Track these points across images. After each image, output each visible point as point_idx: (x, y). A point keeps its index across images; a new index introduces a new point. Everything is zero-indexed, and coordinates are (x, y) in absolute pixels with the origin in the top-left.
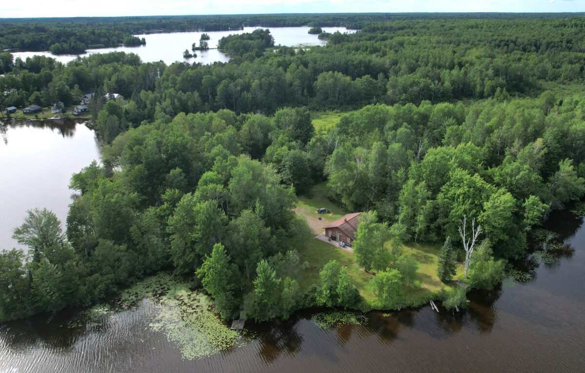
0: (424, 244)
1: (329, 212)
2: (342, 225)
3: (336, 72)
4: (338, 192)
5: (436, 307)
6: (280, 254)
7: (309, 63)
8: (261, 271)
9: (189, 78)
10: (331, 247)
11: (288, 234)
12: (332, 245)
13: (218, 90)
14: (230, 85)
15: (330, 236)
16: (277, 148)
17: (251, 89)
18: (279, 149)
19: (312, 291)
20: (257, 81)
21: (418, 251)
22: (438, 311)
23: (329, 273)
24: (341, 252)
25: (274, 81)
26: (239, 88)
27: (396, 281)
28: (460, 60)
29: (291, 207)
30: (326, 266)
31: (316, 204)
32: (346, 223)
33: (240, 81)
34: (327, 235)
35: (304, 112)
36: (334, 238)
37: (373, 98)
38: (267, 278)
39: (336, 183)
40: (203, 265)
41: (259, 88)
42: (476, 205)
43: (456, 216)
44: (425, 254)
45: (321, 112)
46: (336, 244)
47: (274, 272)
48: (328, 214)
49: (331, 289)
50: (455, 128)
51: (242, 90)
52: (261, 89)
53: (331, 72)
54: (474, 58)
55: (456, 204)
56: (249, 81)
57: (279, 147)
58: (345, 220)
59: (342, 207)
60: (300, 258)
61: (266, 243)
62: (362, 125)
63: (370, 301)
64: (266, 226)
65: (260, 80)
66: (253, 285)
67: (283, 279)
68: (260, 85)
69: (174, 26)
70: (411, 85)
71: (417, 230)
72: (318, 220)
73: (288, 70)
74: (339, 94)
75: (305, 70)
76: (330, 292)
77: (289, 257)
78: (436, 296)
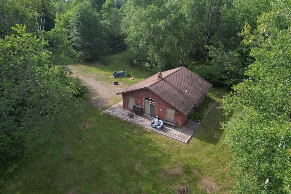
1: (129, 76)
2: (154, 84)
12: (136, 126)
15: (131, 107)
32: (163, 82)
34: (126, 106)
36: (139, 112)
46: (145, 123)
48: (127, 78)
58: (160, 76)
59: (146, 71)
72: (114, 85)
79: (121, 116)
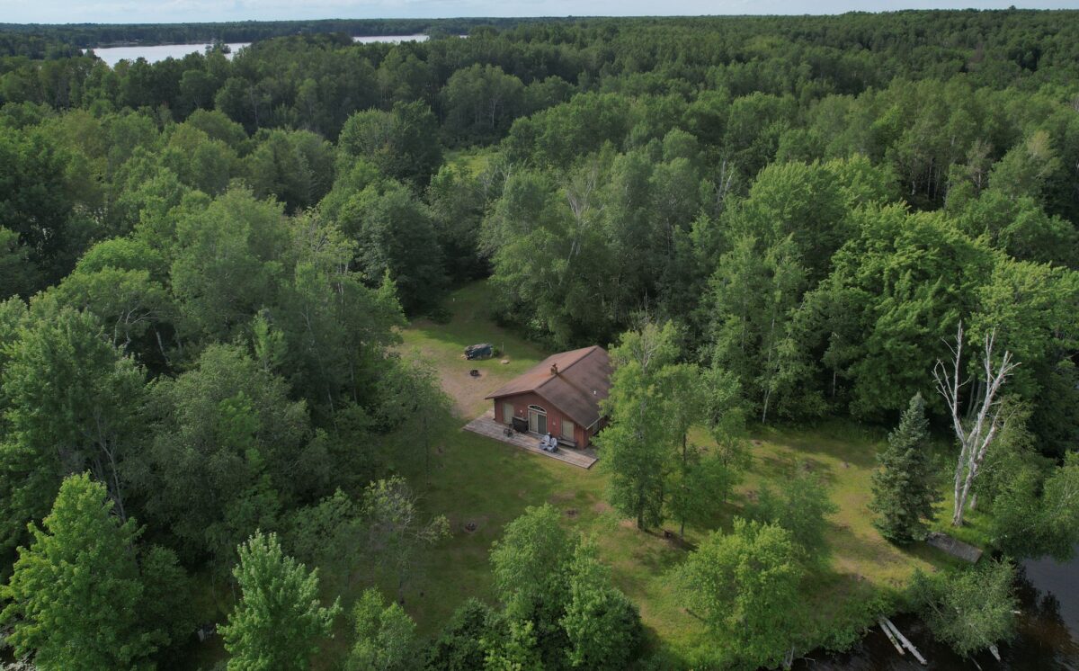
0: (791, 427)
1: (498, 355)
2: (546, 383)
3: (489, 65)
4: (523, 294)
5: (907, 644)
6: (339, 495)
7: (428, 53)
8: (251, 579)
9: (148, 76)
10: (517, 455)
11: (374, 423)
12: (516, 449)
14: (246, 90)
15: (509, 419)
16: (350, 194)
17: (296, 100)
18: (353, 197)
19: (466, 628)
20: (309, 82)
21: (778, 448)
22: (923, 661)
23: (528, 552)
24: (548, 468)
25: (351, 83)
26: (268, 98)
27: (784, 568)
28: (738, 52)
29: (387, 340)
30: (513, 528)
31: (459, 336)
32: (558, 378)
33: (270, 81)
34: (499, 418)
35: (419, 112)
36: (522, 427)
38: (278, 610)
39: (516, 269)
40: (16, 565)
41: (315, 96)
42: (952, 298)
43: (896, 334)
44: (803, 456)
45: (460, 150)
46: (531, 443)
47: (313, 574)
48: (495, 361)
49: (536, 612)
50: (799, 135)
51: (277, 102)
52: (320, 99)
53: (477, 66)
54: (765, 46)
55: (890, 299)
56: (293, 83)
57: (355, 192)
58: (554, 370)
59: (534, 340)
60: (415, 505)
61: (293, 458)
62: (569, 138)
63: (681, 643)
64: (294, 396)
65: (318, 78)
66: (218, 640)
67: (348, 604)
68: (319, 90)
69: (160, 35)
71: (773, 385)
72: (471, 378)
73: (382, 64)
74: (498, 113)
75: (421, 63)
76: (535, 627)
77: (374, 503)
78: (898, 600)
79: (492, 434)
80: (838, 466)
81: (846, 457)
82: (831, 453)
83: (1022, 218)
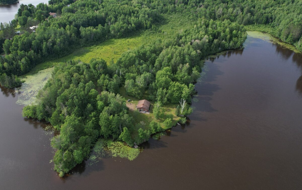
0: (166, 105)
1: (131, 101)
10: (141, 114)
13: (43, 48)
21: (165, 108)
22: (180, 125)
23: (153, 125)
24: (145, 115)
32: (144, 105)
36: (141, 111)
37: (106, 36)
43: (175, 96)
44: (168, 108)
55: (175, 93)
63: (164, 128)
70: (121, 29)
78: (178, 121)
79: (138, 112)
80: (171, 109)
81: (171, 107)
82: (170, 107)
83: (186, 77)
